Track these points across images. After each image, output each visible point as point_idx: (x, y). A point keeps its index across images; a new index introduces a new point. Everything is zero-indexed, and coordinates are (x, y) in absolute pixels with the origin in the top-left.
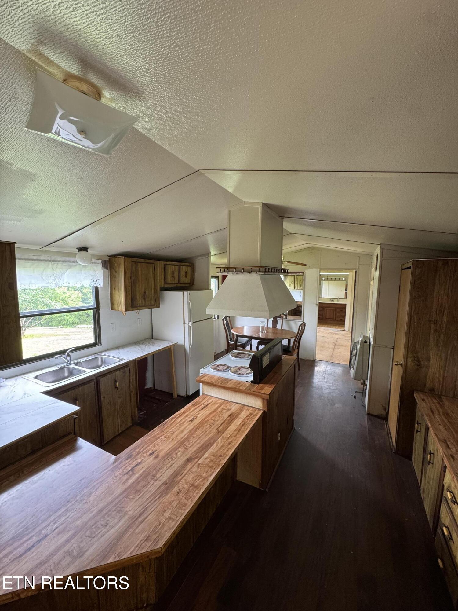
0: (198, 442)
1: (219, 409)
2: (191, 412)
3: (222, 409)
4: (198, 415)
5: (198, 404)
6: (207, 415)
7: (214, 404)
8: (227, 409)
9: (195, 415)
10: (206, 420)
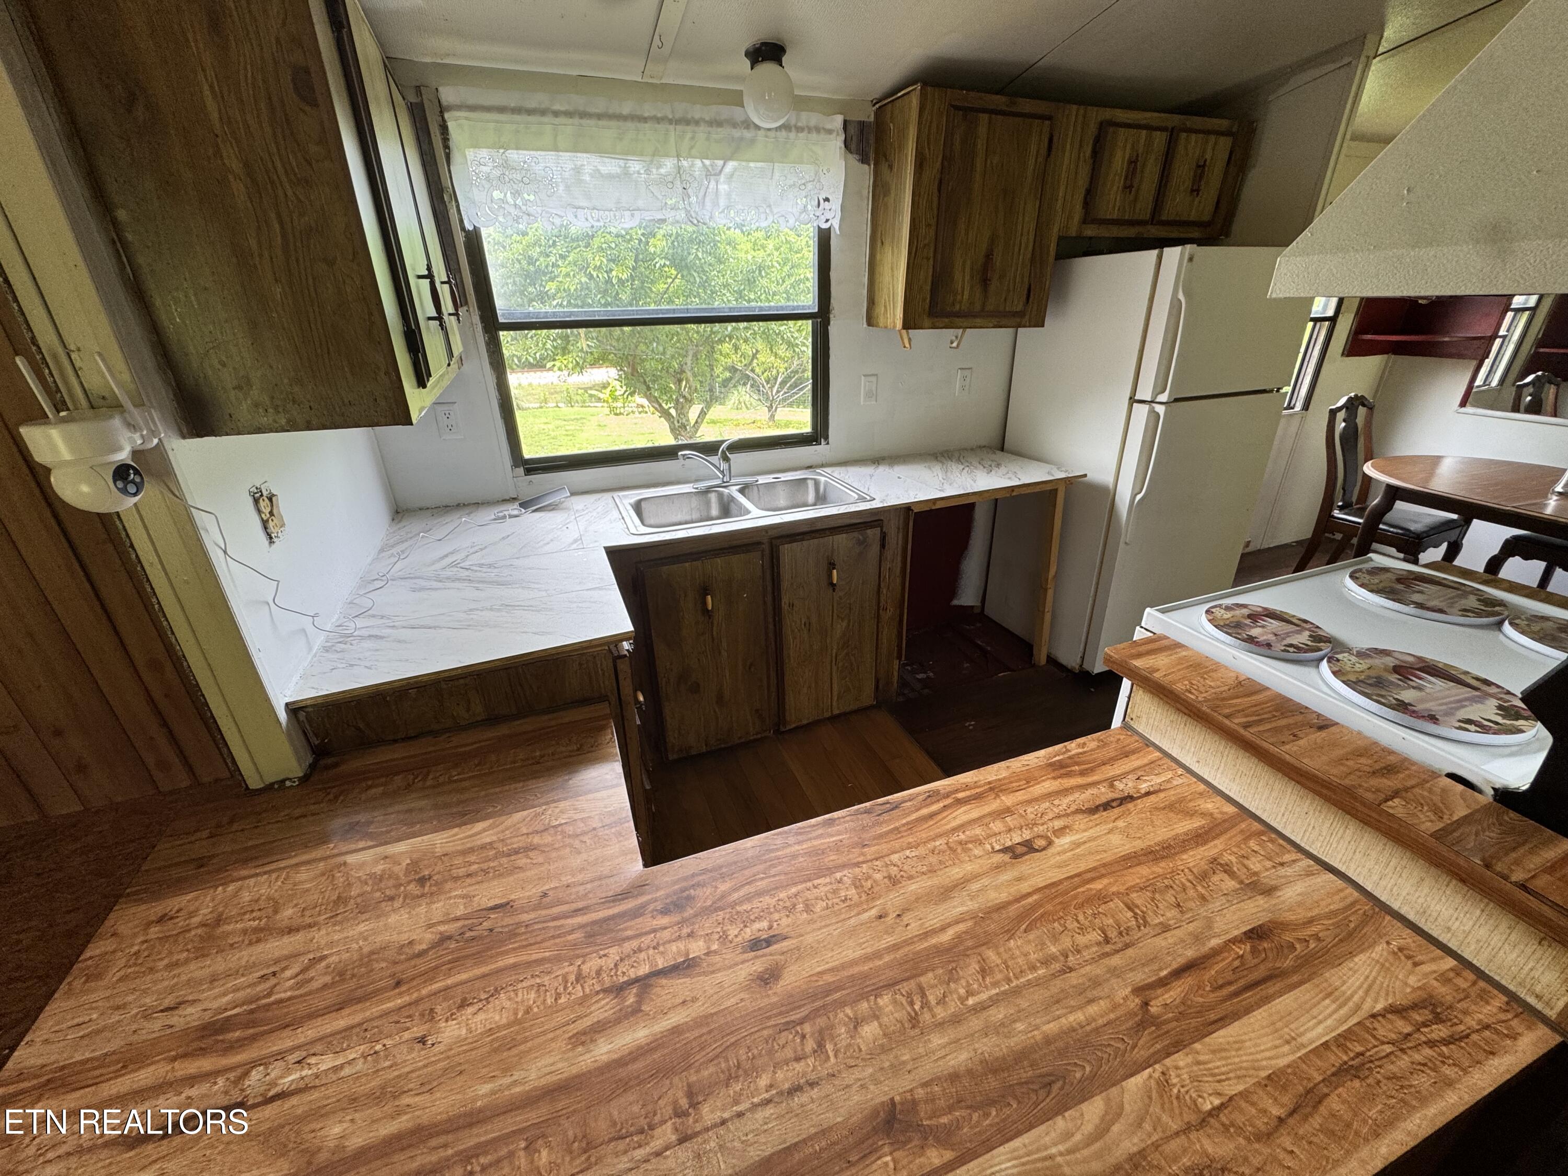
0: (998, 1014)
1: (1195, 858)
2: (1029, 802)
3: (1214, 860)
4: (1060, 832)
5: (1082, 773)
6: (1108, 857)
7: (1171, 807)
8: (1242, 873)
9: (1040, 829)
10: (1098, 885)
